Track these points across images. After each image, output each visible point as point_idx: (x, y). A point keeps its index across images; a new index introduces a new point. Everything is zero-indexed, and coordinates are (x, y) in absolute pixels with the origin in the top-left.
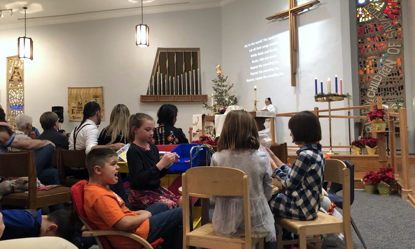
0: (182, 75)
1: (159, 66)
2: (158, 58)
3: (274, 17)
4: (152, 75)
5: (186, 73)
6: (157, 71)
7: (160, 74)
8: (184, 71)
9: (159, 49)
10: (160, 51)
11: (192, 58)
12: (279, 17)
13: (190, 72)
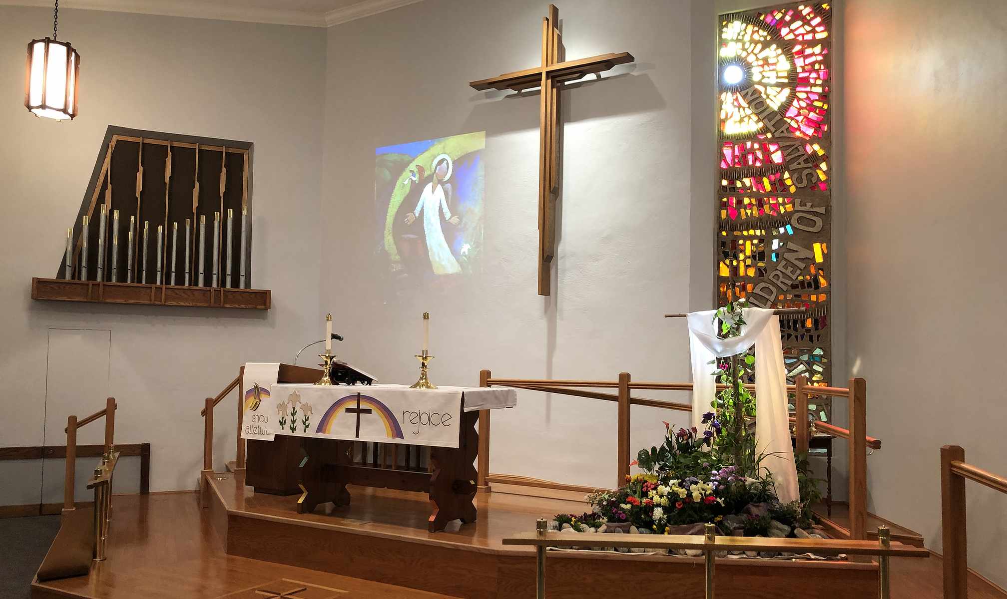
0: (188, 221)
1: (110, 186)
2: (108, 160)
3: (494, 82)
4: (83, 211)
5: (203, 219)
6: (101, 199)
7: (111, 213)
8: (194, 210)
9: (112, 130)
10: (115, 138)
11: (224, 170)
12: (508, 87)
13: (217, 214)
